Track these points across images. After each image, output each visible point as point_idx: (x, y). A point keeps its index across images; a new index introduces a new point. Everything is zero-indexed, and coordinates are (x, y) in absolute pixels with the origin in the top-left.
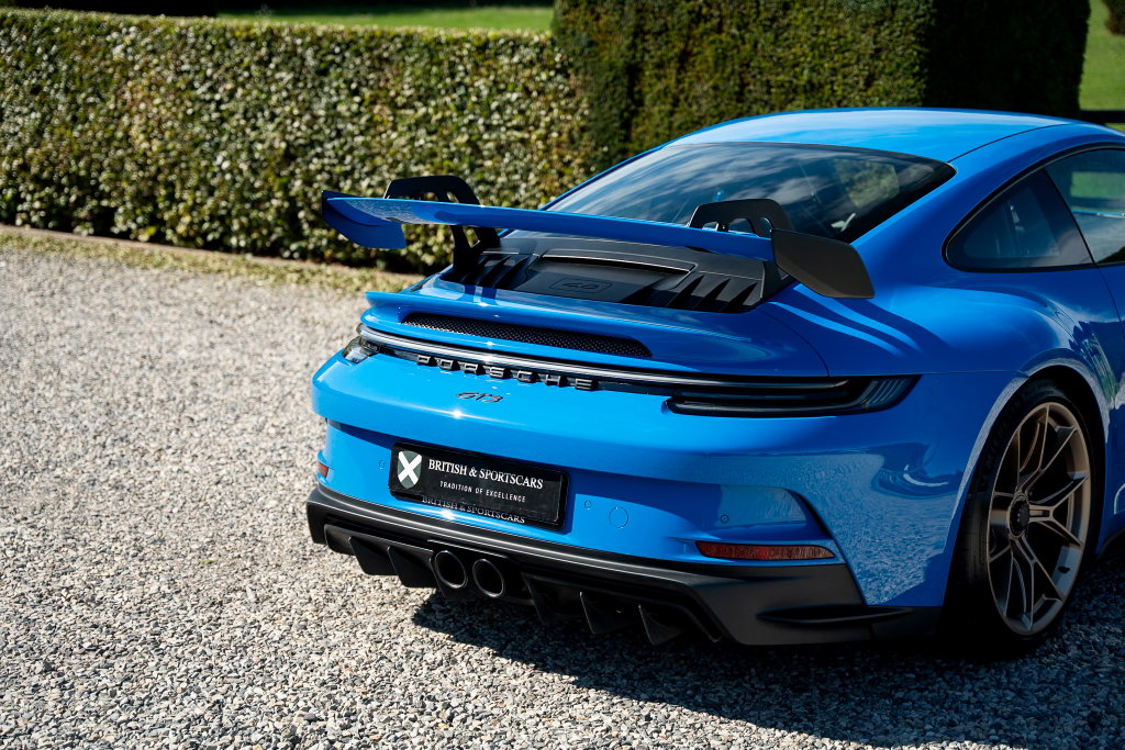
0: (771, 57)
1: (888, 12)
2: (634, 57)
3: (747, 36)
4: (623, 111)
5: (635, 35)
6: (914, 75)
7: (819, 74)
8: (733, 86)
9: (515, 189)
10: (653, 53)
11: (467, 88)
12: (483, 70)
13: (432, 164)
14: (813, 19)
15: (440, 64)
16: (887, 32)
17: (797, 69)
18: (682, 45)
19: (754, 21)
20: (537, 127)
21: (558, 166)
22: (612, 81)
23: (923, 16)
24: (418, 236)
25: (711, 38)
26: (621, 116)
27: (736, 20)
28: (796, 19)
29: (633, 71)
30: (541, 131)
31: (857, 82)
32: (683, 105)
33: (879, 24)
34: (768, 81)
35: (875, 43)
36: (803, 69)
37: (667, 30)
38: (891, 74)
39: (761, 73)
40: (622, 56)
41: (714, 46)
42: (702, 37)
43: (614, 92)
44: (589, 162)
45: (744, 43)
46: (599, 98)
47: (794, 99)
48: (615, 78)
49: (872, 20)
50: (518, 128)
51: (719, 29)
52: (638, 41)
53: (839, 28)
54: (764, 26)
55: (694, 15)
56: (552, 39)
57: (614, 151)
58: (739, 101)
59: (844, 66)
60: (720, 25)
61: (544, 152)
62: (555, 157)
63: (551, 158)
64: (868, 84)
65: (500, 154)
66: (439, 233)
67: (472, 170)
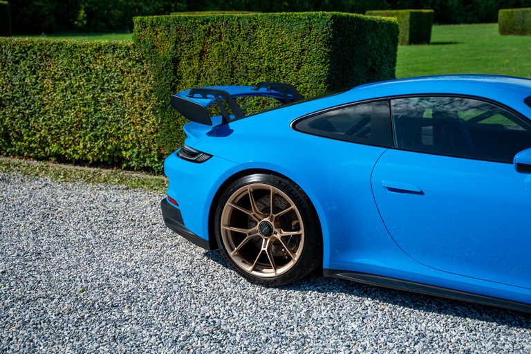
0: (248, 53)
1: (308, 30)
2: (176, 54)
3: (234, 43)
4: (172, 82)
5: (176, 43)
6: (323, 63)
7: (273, 62)
8: (228, 70)
9: (118, 121)
10: (186, 52)
11: (91, 71)
12: (99, 61)
13: (75, 109)
14: (268, 34)
15: (76, 58)
16: (308, 40)
17: (261, 60)
18: (201, 48)
19: (238, 35)
20: (128, 90)
21: (139, 110)
22: (165, 66)
23: (326, 32)
24: (71, 145)
25: (216, 44)
26: (171, 84)
27: (229, 35)
28: (260, 34)
29: (176, 61)
30: (130, 92)
31: (293, 67)
32: (202, 79)
33: (303, 36)
34: (246, 66)
35: (301, 47)
36: (265, 60)
37: (193, 40)
38: (310, 63)
39: (242, 62)
40: (170, 53)
41: (217, 48)
42: (211, 44)
43: (167, 72)
44: (155, 108)
45: (233, 47)
46: (159, 75)
47: (260, 75)
48: (167, 65)
49: (299, 35)
50: (118, 91)
51: (220, 39)
52: (178, 46)
53: (282, 39)
54: (243, 38)
55: (206, 32)
56: (133, 45)
58: (231, 77)
59: (286, 58)
60: (220, 37)
61: (132, 103)
62: (137, 106)
63: (135, 106)
64: (299, 68)
65: (109, 104)
66: (81, 144)
67: (96, 112)
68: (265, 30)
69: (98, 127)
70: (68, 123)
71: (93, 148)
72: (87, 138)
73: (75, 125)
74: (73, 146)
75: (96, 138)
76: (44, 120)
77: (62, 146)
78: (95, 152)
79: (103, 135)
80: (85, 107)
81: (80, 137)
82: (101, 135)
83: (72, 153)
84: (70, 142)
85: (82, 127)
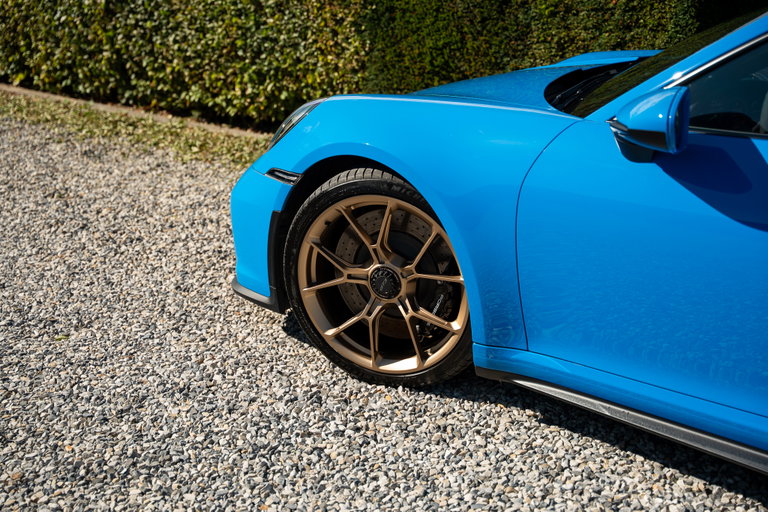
9: (295, 46)
13: (223, 20)
21: (331, 24)
24: (221, 89)
44: (359, 21)
57: (382, 9)
61: (319, 9)
62: (328, 15)
63: (325, 16)
65: (280, 11)
66: (237, 88)
67: (258, 28)
69: (263, 56)
70: (213, 48)
71: (258, 95)
72: (246, 77)
73: (225, 51)
74: (224, 92)
75: (261, 78)
76: (175, 42)
77: (207, 90)
78: (261, 103)
79: (272, 72)
80: (239, 16)
81: (234, 74)
82: (268, 71)
83: (224, 104)
84: (219, 84)
85: (237, 56)
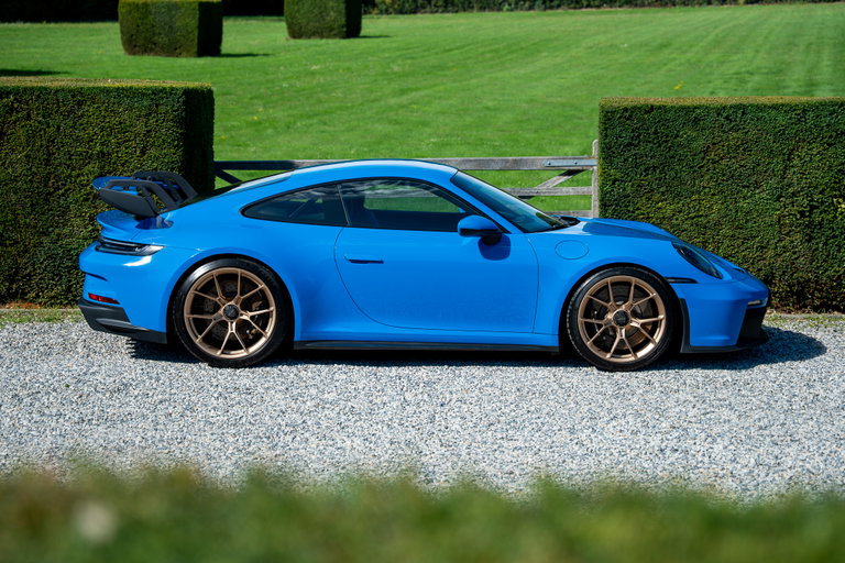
0: (71, 135)
1: (154, 107)
3: (51, 122)
6: (175, 147)
7: (108, 146)
8: (42, 156)
14: (100, 111)
16: (155, 120)
17: (91, 144)
19: (56, 112)
23: (178, 110)
25: (23, 124)
27: (42, 112)
28: (88, 111)
31: (136, 151)
33: (148, 115)
34: (69, 151)
35: (146, 127)
36: (96, 143)
38: (159, 146)
39: (63, 146)
41: (25, 129)
42: (15, 123)
53: (120, 118)
54: (64, 116)
55: (8, 108)
58: (47, 165)
60: (29, 114)
64: (143, 153)
68: (96, 106)
